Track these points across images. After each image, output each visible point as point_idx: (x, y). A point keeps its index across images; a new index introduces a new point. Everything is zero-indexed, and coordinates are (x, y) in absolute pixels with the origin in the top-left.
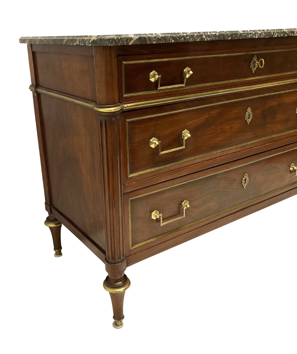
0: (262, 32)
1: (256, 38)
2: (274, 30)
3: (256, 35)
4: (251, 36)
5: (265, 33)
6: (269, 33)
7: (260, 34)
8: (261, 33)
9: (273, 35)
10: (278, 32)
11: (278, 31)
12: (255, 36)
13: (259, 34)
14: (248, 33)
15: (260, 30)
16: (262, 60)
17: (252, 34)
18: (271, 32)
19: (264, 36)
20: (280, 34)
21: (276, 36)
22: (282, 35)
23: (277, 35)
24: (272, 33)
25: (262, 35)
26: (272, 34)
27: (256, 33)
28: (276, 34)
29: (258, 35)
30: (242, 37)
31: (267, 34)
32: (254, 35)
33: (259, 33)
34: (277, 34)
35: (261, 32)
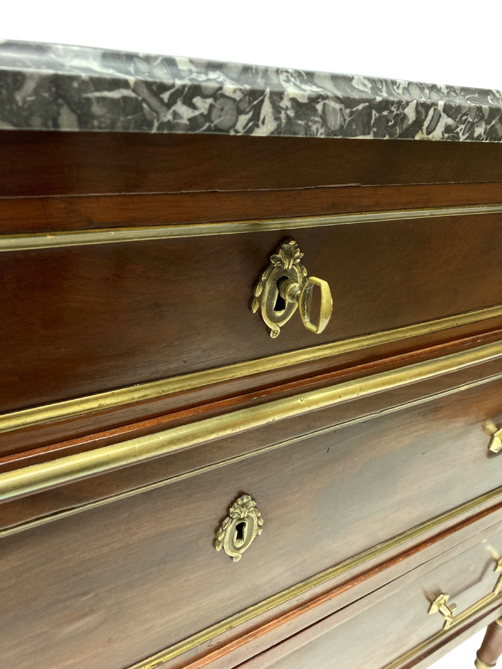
0: (330, 89)
1: (263, 131)
2: (433, 88)
3: (257, 110)
4: (207, 117)
5: (348, 102)
6: (386, 105)
7: (305, 108)
8: (314, 100)
9: (418, 124)
10: (459, 108)
11: (458, 101)
12: (243, 119)
13: (285, 103)
14: (163, 87)
15: (309, 77)
16: (317, 288)
17: (217, 94)
18: (401, 105)
19: (335, 122)
20: (471, 127)
21: (437, 135)
22: (479, 130)
23: (448, 129)
24: (410, 113)
25: (324, 117)
26: (405, 117)
27: (254, 95)
28: (437, 119)
29: (277, 109)
30: (84, 116)
31: (367, 112)
32: (240, 112)
33: (294, 100)
34: (450, 121)
35: (310, 90)
